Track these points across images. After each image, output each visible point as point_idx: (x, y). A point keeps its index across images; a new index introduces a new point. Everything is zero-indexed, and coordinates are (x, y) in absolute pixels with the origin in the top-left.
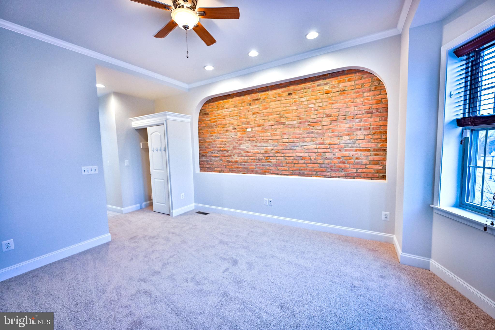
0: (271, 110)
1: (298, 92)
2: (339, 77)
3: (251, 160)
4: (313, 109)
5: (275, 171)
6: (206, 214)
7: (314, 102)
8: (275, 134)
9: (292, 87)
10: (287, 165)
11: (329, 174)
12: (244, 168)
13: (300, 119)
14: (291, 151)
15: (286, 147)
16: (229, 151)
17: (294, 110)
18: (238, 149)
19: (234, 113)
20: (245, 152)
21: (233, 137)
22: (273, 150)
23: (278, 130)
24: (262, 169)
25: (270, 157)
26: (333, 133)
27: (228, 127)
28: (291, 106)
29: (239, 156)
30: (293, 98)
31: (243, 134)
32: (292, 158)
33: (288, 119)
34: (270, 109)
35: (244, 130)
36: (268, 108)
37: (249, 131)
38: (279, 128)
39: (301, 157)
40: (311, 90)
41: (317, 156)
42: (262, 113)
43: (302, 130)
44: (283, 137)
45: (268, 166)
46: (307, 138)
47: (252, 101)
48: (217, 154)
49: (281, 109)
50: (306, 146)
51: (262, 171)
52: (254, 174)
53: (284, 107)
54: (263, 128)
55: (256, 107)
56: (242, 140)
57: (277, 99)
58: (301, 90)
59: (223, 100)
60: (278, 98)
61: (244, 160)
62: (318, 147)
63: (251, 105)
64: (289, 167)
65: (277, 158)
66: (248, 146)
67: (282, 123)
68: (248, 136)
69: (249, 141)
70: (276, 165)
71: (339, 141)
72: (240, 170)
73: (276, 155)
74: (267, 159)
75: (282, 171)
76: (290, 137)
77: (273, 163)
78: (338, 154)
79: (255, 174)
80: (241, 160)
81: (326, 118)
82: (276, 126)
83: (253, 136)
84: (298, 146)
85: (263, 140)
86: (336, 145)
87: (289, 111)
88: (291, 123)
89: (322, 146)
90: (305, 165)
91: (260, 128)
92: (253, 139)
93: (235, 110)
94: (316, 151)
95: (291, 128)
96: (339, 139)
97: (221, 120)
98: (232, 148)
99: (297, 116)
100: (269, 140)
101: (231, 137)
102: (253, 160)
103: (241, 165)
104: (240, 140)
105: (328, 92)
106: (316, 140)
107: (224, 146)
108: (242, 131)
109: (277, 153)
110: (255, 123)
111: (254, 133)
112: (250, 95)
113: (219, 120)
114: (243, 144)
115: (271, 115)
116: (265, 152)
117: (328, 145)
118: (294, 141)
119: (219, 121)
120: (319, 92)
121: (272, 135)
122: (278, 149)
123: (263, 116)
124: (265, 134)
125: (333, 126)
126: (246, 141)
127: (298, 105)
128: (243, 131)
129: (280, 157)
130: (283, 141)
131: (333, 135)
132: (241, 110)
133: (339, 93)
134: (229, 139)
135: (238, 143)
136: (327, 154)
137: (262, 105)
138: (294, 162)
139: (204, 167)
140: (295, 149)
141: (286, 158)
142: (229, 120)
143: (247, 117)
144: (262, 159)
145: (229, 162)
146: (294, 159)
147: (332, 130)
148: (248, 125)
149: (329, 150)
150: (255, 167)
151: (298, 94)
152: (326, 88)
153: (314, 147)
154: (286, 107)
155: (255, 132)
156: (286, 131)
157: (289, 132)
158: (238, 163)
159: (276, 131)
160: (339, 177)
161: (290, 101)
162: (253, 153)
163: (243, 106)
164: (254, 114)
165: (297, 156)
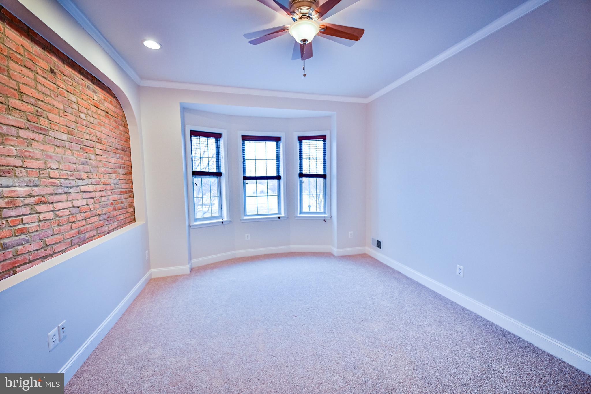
1: (65, 78)
4: (84, 123)
5: (39, 251)
7: (85, 111)
9: (55, 60)
10: (60, 230)
11: (106, 228)
13: (71, 134)
14: (64, 197)
15: (57, 189)
17: (61, 111)
22: (29, 195)
23: (35, 144)
25: (24, 217)
28: (55, 99)
30: (57, 83)
32: (66, 212)
33: (53, 127)
38: (37, 141)
39: (79, 207)
40: (80, 87)
41: (95, 203)
43: (75, 156)
44: (49, 166)
46: (82, 171)
49: (37, 94)
50: (82, 186)
53: (43, 93)
57: (27, 65)
58: (68, 77)
62: (94, 188)
64: (65, 233)
65: (42, 217)
70: (39, 235)
71: (110, 180)
73: (39, 208)
74: (15, 223)
75: (53, 246)
76: (61, 167)
77: (33, 232)
78: (111, 198)
81: (98, 144)
84: (72, 187)
87: (52, 108)
88: (58, 135)
89: (99, 187)
90: (84, 222)
95: (58, 147)
99: (66, 126)
100: (16, 169)
106: (92, 176)
109: (40, 202)
116: (8, 203)
117: (103, 186)
120: (89, 99)
122: (42, 193)
125: (104, 158)
129: (46, 213)
130: (49, 174)
133: (104, 113)
136: (103, 199)
138: (71, 219)
141: (57, 213)
146: (71, 214)
147: (104, 164)
149: (104, 193)
151: (64, 81)
152: (95, 97)
153: (91, 188)
154: (47, 95)
157: (58, 155)
165: (74, 207)
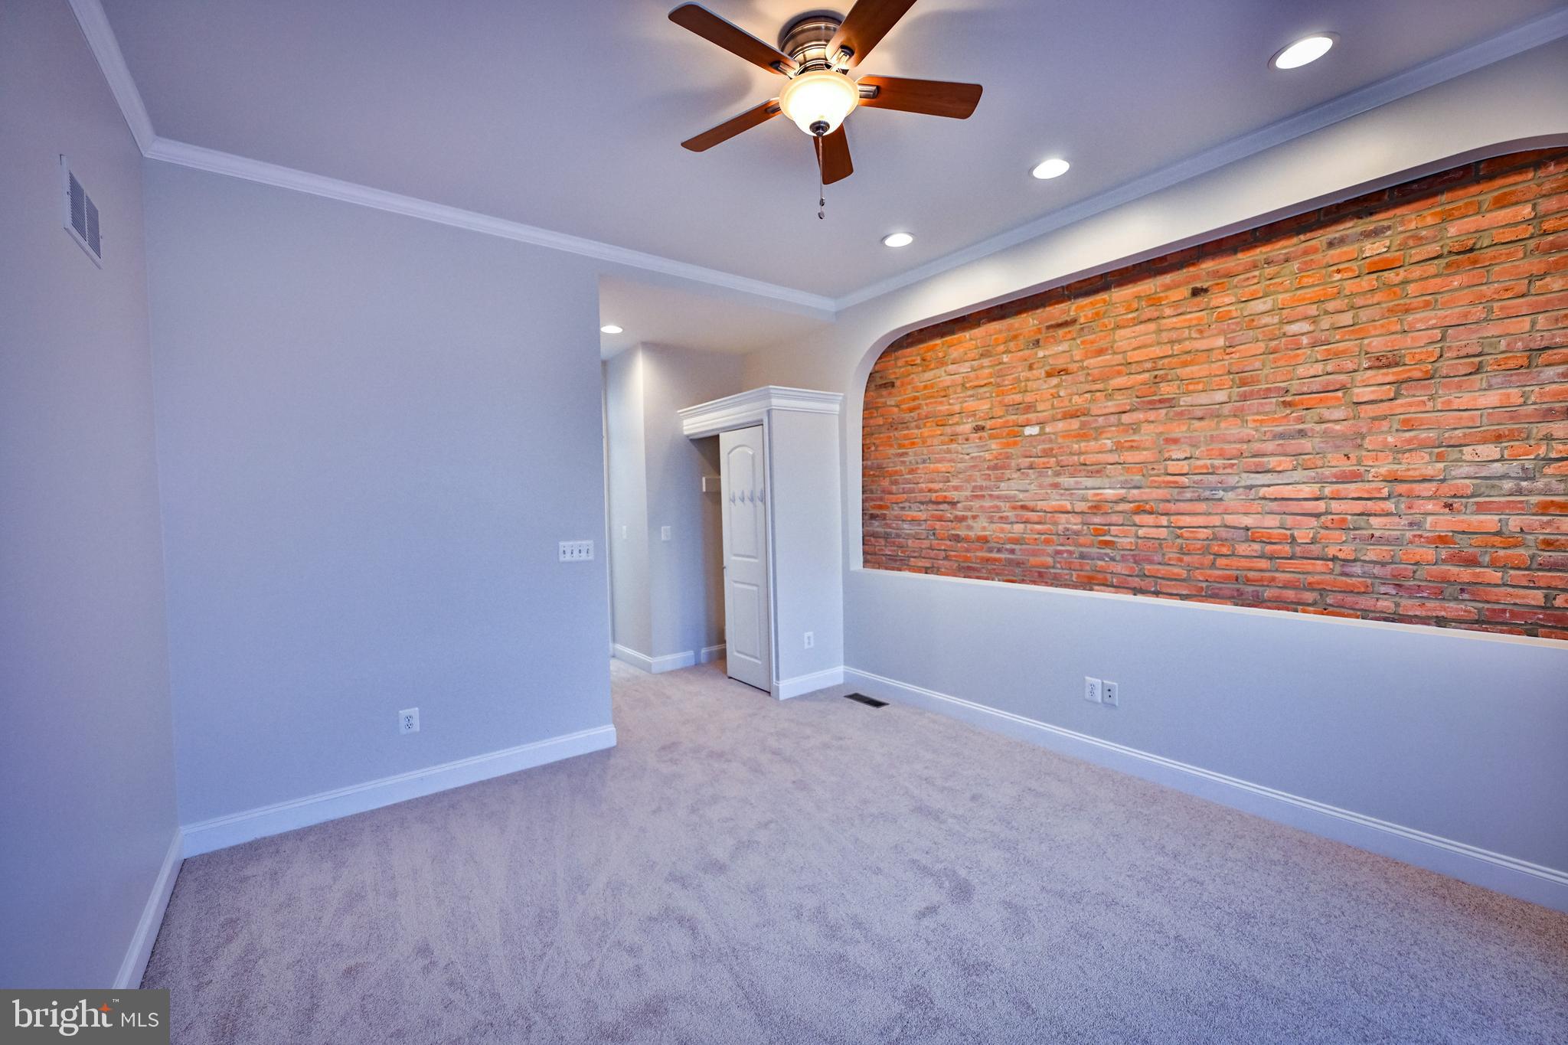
0: (1119, 358)
1: (1236, 279)
2: (1443, 198)
3: (1037, 536)
4: (1305, 340)
5: (1130, 578)
6: (878, 704)
7: (1313, 310)
8: (1134, 444)
9: (1208, 265)
10: (1181, 560)
11: (1385, 604)
12: (1010, 562)
13: (1243, 383)
14: (1202, 507)
15: (1181, 493)
16: (958, 502)
17: (1215, 352)
18: (991, 496)
19: (977, 378)
20: (1014, 508)
21: (972, 458)
22: (1123, 500)
23: (1145, 427)
24: (1078, 568)
25: (1112, 528)
26: (1408, 435)
27: (957, 424)
28: (1203, 338)
29: (992, 522)
30: (1214, 303)
31: (1008, 445)
32: (1204, 533)
33: (1191, 387)
34: (1115, 353)
35: (1014, 433)
36: (1107, 349)
37: (1031, 436)
38: (1152, 422)
39: (1247, 529)
40: (1295, 266)
41: (1327, 528)
42: (1083, 368)
43: (1251, 425)
44: (1167, 455)
45: (1104, 560)
46: (1272, 454)
47: (1044, 330)
48: (920, 513)
49: (1157, 351)
50: (1269, 486)
51: (1078, 576)
52: (1047, 584)
53: (1172, 342)
54: (1083, 425)
55: (1057, 350)
56: (1003, 467)
57: (1144, 317)
58: (1247, 271)
59: (943, 335)
60: (1150, 312)
61: (1010, 535)
62: (1328, 490)
63: (1040, 344)
64: (1190, 568)
65: (1141, 532)
66: (1028, 487)
67: (1161, 401)
68: (1028, 454)
69: (1030, 471)
70: (1133, 555)
71: (1441, 465)
72: (994, 569)
73: (1137, 519)
74: (1098, 533)
75: (1159, 580)
76: (1197, 453)
77: (1123, 550)
78: (1440, 522)
79: (1051, 585)
80: (1002, 535)
81: (1370, 373)
82: (1140, 416)
83: (1044, 451)
84: (1233, 488)
85: (1085, 465)
86: (1426, 485)
87: (1190, 357)
88: (1203, 398)
89: (1352, 489)
90: (1263, 564)
91: (1075, 424)
92: (1044, 463)
93: (983, 367)
94: (1321, 506)
95: (1201, 419)
96: (1440, 458)
97: (936, 402)
98: (968, 493)
99: (1230, 373)
100: (1109, 466)
101: (967, 457)
102: (1043, 537)
103: (999, 551)
104: (999, 466)
105: (1379, 267)
106: (1319, 463)
107: (941, 485)
108: (1004, 434)
109: (1139, 511)
110: (1053, 405)
111: (1051, 441)
112: (1039, 311)
113: (928, 401)
114: (1009, 479)
115: (1119, 373)
116: (1090, 508)
117: (1381, 485)
118: (1213, 466)
119: (927, 404)
120: (1339, 271)
121: (1119, 447)
122: (1145, 497)
123: (1087, 382)
124: (1092, 443)
125: (1411, 405)
126: (1019, 470)
127: (1235, 331)
128: (1010, 434)
129: (1150, 527)
130: (1166, 469)
131: (1410, 441)
132: (1006, 366)
133: (1443, 262)
134: (959, 465)
135: (990, 475)
136: (1374, 520)
137: (1083, 343)
138: (1216, 549)
139: (875, 554)
140: (1221, 499)
141: (1179, 531)
142: (960, 400)
143: (1026, 386)
144: (1077, 533)
145: (957, 538)
146: (1215, 538)
147: (1405, 422)
148: (1027, 413)
149: (1390, 506)
150: (1050, 560)
151: (1236, 287)
152: (1373, 248)
153: (1307, 491)
154: (1179, 341)
155: (1053, 437)
156: (1179, 430)
157: (1196, 434)
158: (989, 545)
159: (1136, 431)
160: (1441, 622)
161: (1200, 319)
162: (1045, 511)
163: (1010, 352)
164: (1049, 375)
165: (1226, 526)
